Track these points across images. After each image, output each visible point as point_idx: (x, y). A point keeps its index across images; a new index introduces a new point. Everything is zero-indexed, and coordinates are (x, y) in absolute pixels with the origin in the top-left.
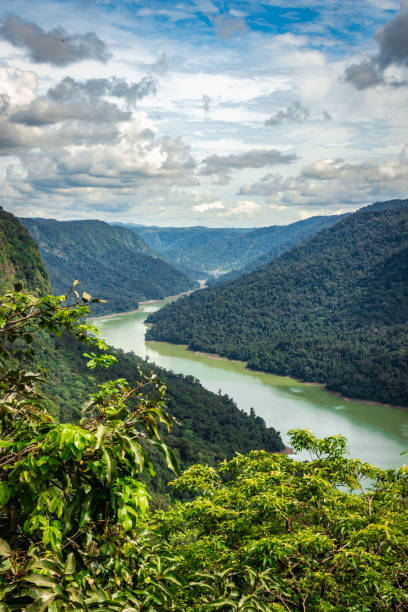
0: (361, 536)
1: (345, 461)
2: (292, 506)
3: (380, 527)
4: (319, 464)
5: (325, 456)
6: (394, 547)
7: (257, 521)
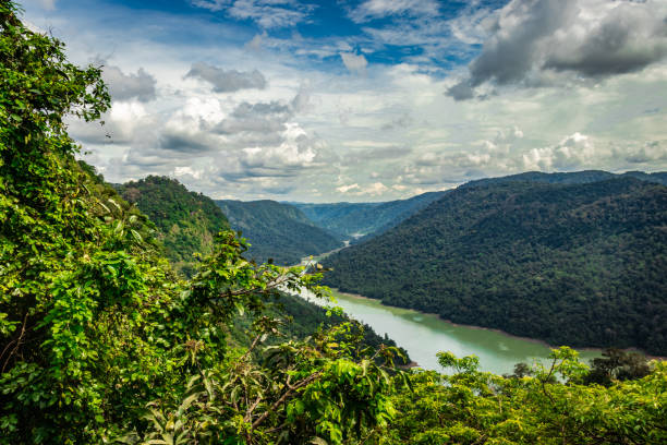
0: (499, 428)
1: (480, 374)
2: (444, 407)
3: (514, 422)
4: (460, 377)
5: (463, 370)
6: (526, 436)
7: (420, 418)
